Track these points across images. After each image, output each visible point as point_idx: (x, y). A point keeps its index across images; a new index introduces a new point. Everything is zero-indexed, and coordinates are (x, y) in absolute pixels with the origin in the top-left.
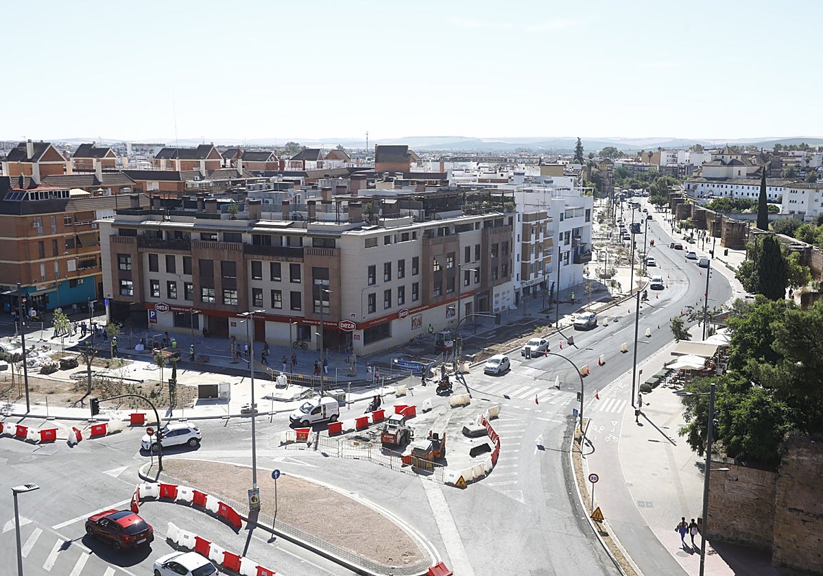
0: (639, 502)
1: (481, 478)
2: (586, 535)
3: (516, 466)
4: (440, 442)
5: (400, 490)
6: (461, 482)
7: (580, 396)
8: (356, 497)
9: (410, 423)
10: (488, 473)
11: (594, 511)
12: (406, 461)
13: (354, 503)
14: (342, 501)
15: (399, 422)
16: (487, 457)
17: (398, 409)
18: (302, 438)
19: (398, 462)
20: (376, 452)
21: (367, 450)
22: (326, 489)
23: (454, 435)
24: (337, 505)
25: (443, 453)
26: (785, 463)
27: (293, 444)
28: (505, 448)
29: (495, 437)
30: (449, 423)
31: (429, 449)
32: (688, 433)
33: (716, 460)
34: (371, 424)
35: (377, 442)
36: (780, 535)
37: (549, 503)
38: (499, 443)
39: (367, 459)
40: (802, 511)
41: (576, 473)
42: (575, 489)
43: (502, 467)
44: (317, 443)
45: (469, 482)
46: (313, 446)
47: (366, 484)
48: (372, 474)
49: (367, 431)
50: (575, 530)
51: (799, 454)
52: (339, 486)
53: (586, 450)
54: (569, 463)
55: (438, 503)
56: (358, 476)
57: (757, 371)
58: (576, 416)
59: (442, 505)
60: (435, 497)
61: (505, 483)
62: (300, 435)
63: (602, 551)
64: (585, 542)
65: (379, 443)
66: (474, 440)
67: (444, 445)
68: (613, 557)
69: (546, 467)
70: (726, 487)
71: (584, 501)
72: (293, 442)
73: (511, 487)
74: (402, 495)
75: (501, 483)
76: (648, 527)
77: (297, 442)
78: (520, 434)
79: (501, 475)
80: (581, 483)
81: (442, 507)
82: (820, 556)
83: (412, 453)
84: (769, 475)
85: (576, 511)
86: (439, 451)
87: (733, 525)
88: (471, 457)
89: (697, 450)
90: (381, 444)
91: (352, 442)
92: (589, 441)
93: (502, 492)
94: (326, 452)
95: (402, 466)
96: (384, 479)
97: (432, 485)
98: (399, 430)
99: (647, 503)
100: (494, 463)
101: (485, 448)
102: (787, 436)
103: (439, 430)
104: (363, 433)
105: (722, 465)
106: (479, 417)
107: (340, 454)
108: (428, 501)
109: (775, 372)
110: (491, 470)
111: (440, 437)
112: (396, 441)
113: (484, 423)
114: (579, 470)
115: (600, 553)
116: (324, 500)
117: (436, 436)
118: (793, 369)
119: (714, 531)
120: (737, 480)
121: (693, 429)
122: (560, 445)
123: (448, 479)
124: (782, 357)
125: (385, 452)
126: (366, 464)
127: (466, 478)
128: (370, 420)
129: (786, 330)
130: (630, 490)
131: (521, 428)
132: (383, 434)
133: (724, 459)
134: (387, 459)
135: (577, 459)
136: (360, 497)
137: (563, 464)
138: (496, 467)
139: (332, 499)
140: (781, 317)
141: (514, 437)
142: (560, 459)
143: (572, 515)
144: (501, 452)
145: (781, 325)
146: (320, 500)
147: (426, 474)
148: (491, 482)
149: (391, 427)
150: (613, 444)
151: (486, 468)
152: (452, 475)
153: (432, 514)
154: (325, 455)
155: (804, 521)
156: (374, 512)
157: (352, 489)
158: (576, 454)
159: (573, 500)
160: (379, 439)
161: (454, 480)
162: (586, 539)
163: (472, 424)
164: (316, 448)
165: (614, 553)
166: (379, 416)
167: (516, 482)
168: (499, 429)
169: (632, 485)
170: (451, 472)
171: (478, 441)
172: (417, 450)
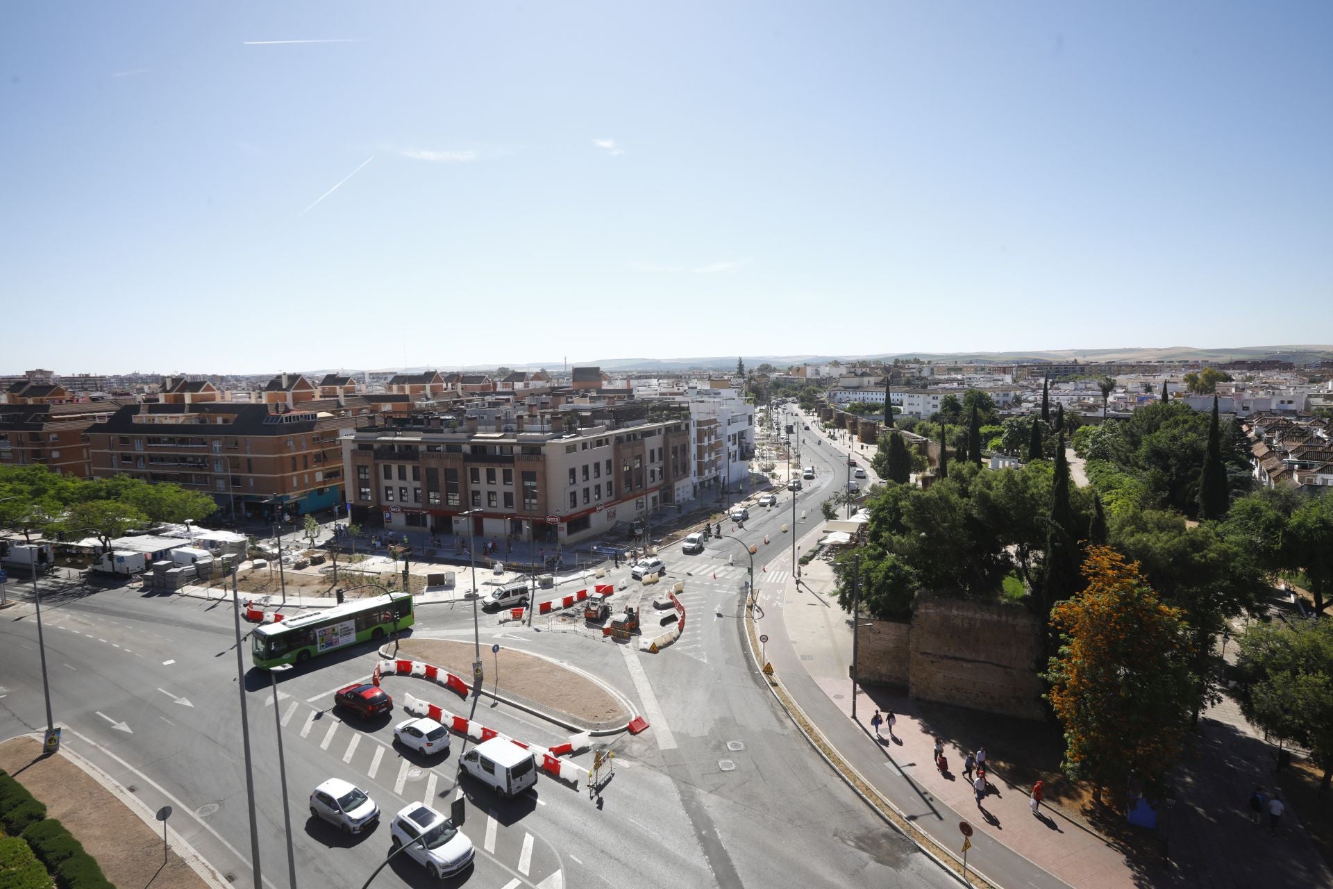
0: (802, 656)
1: (670, 643)
2: (760, 687)
3: (699, 632)
5: (602, 657)
6: (654, 648)
7: (750, 571)
8: (565, 665)
9: (609, 600)
10: (676, 639)
11: (765, 666)
12: (607, 632)
13: (564, 670)
14: (554, 669)
15: (600, 599)
16: (674, 626)
17: (598, 589)
19: (600, 633)
20: (581, 626)
21: (573, 624)
22: (539, 659)
23: (646, 608)
24: (549, 673)
25: (638, 624)
26: (916, 616)
28: (690, 617)
29: (681, 608)
30: (642, 599)
31: (626, 621)
32: (839, 596)
33: (861, 618)
34: (575, 602)
35: (581, 618)
36: (914, 675)
37: (728, 662)
38: (684, 614)
39: (573, 632)
40: (930, 654)
41: (749, 635)
42: (749, 648)
43: (688, 633)
44: (530, 621)
45: (661, 648)
46: (527, 623)
47: (573, 653)
48: (578, 645)
49: (573, 608)
50: (751, 683)
51: (927, 608)
52: (551, 656)
53: (756, 615)
54: (743, 627)
55: (634, 666)
56: (566, 647)
57: (891, 542)
58: (747, 587)
59: (638, 669)
60: (632, 662)
61: (691, 647)
63: (773, 699)
64: (759, 693)
65: (583, 618)
66: (664, 611)
68: (783, 704)
69: (724, 631)
70: (871, 639)
71: (756, 658)
72: (509, 620)
73: (696, 650)
74: (605, 661)
75: (687, 647)
76: (810, 677)
78: (702, 605)
79: (687, 640)
80: (753, 643)
82: (945, 689)
83: (612, 625)
84: (904, 627)
85: (751, 667)
87: (878, 670)
88: (661, 627)
89: (846, 609)
90: (585, 619)
91: (560, 618)
92: (759, 608)
93: (689, 654)
94: (538, 628)
95: (604, 637)
96: (588, 648)
97: (629, 651)
98: (600, 607)
99: (810, 654)
100: (681, 630)
101: (672, 618)
102: (916, 593)
103: (633, 604)
104: (570, 611)
105: (867, 621)
106: (666, 592)
107: (550, 629)
108: (626, 666)
109: (905, 542)
110: (678, 637)
111: (635, 611)
112: (597, 616)
113: (671, 597)
114: (752, 632)
115: (772, 701)
116: (538, 669)
117: (631, 610)
118: (918, 539)
119: (862, 676)
120: (879, 632)
121: (843, 592)
122: (735, 612)
123: (643, 646)
124: (910, 530)
125: (588, 626)
126: (573, 636)
127: (657, 645)
128: (575, 599)
129: (912, 508)
130: (794, 646)
131: (702, 600)
132: (586, 611)
133: (869, 616)
134: (590, 632)
135: (750, 624)
136: (569, 665)
137: (739, 628)
138: (683, 634)
139: (544, 667)
140: (907, 498)
141: (696, 608)
142: (736, 624)
143: (747, 671)
144: (686, 621)
145: (907, 504)
146: (535, 669)
147: (624, 643)
148: (679, 646)
149: (592, 604)
150: (779, 609)
151: (675, 635)
152: (646, 643)
153: (630, 676)
154: (538, 630)
155: (932, 662)
156: (580, 677)
157: (561, 658)
158: (749, 619)
159: (748, 657)
160: (583, 615)
161: (648, 647)
162: (760, 690)
163: (661, 598)
164: (529, 625)
165: (783, 701)
166: (582, 595)
167: (699, 646)
168: (683, 602)
169: (795, 642)
170: (645, 640)
171: (667, 613)
172: (615, 623)
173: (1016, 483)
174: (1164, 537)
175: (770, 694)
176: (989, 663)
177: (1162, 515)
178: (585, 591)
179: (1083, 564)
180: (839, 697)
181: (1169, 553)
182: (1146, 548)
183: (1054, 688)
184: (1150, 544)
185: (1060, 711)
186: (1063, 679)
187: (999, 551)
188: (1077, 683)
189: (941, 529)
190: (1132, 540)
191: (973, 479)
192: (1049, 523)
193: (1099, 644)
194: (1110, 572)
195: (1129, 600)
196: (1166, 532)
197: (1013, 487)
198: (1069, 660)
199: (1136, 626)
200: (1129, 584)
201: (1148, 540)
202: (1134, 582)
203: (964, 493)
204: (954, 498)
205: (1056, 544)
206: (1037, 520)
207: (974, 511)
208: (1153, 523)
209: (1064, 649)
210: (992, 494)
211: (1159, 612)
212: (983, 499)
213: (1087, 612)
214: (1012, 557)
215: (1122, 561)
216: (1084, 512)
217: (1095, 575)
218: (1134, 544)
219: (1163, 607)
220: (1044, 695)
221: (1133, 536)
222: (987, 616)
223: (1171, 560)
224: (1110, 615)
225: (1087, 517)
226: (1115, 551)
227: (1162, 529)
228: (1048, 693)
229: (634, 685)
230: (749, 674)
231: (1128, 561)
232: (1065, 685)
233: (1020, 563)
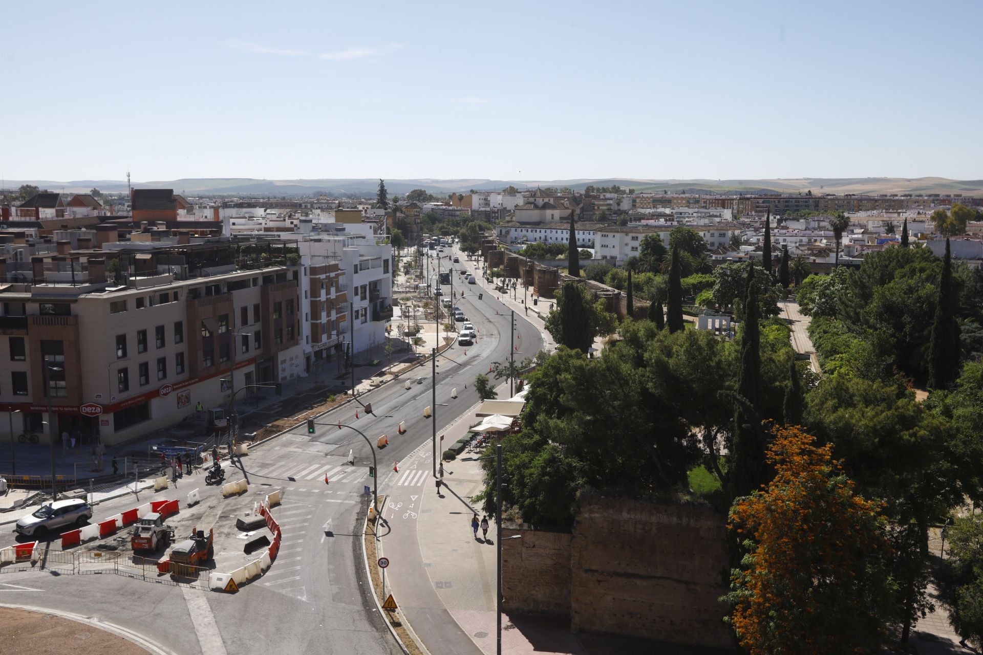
0: (437, 583)
1: (256, 577)
2: (377, 629)
3: (299, 558)
4: (206, 540)
5: (153, 605)
6: (231, 586)
7: (373, 471)
8: (95, 622)
9: (171, 522)
10: (264, 571)
11: (386, 599)
12: (164, 569)
13: (91, 630)
14: (74, 629)
15: (155, 522)
16: (265, 552)
17: (155, 507)
18: (23, 555)
19: (152, 571)
20: (125, 563)
21: (112, 561)
22: (53, 617)
23: (226, 530)
24: (66, 636)
25: (211, 552)
26: (578, 522)
27: (11, 566)
28: (288, 539)
29: (275, 527)
30: (221, 517)
31: (192, 551)
32: (483, 501)
33: (511, 528)
34: (120, 528)
35: (127, 550)
36: (577, 600)
37: (336, 598)
38: (279, 535)
39: (112, 572)
40: (596, 571)
41: (368, 558)
42: (367, 578)
43: (282, 562)
44: (44, 561)
45: (242, 585)
46: (38, 564)
47: (109, 603)
48: (119, 590)
49: (115, 537)
50: (365, 625)
51: (591, 512)
52: (73, 610)
53: (380, 531)
54: (361, 548)
55: (201, 614)
56: (99, 595)
57: (548, 427)
58: (368, 494)
59: (206, 617)
60: (198, 608)
61: (285, 580)
62: (21, 553)
63: (393, 644)
64: (375, 637)
65: (129, 550)
66: (251, 533)
67: (211, 543)
68: (406, 649)
69: (334, 556)
70: (523, 555)
71: (375, 589)
72: (9, 563)
73: (293, 584)
74: (157, 611)
75: (280, 581)
76: (446, 610)
77: (17, 562)
78: (305, 521)
79: (282, 571)
80: (373, 569)
81: (206, 619)
82: (615, 615)
83: (171, 558)
84: (565, 537)
85: (367, 602)
86: (205, 552)
87: (533, 595)
88: (245, 555)
89: (493, 518)
90: (132, 552)
91: (93, 553)
92: (385, 521)
93: (281, 591)
94: (57, 570)
95: (159, 576)
96: (134, 593)
97: (194, 593)
98: (155, 532)
99: (446, 583)
100: (273, 557)
101: (262, 542)
102: (578, 494)
103: (204, 527)
104: (110, 541)
105: (516, 532)
106: (256, 505)
107: (76, 570)
108: (189, 615)
109: (564, 427)
110: (269, 567)
111: (206, 535)
112: (150, 546)
113: (263, 512)
114: (371, 555)
115: (391, 647)
116: (49, 632)
117: (201, 534)
118: (581, 422)
119: (514, 605)
120: (534, 546)
121: (488, 495)
122: (351, 528)
123: (215, 584)
124: (571, 411)
125: (136, 561)
126: (112, 577)
127: (237, 580)
128: (119, 523)
129: (574, 382)
130: (428, 571)
131: (307, 514)
132: (133, 540)
133: (520, 525)
134: (138, 569)
135: (370, 543)
136: (100, 621)
137: (354, 550)
138: (276, 563)
139: (60, 629)
140: (567, 370)
141: (298, 525)
142: (350, 545)
143: (361, 608)
144: (282, 544)
145: (569, 377)
146: (44, 633)
147: (188, 582)
148: (268, 581)
149: (144, 529)
150: (411, 521)
151: (263, 566)
152: (220, 579)
153: (192, 629)
154: (55, 574)
155: (599, 581)
156: (116, 637)
157: (89, 612)
158: (369, 537)
159: (363, 590)
160: (129, 545)
161: (223, 584)
162: (377, 634)
163: (248, 515)
164: (43, 567)
165: (407, 646)
166: (131, 517)
167: (298, 578)
168: (279, 518)
169: (430, 565)
170: (219, 577)
171: (254, 535)
172: (176, 554)
173: (700, 348)
174: (870, 412)
175: (389, 637)
176: (668, 578)
177: (869, 386)
178: (136, 510)
179: (767, 449)
180: (481, 635)
181: (875, 431)
182: (848, 427)
183: (737, 607)
184: (854, 421)
185: (743, 637)
186: (746, 597)
187: (684, 435)
188: (761, 600)
189: (610, 409)
190: (832, 417)
191: (649, 343)
192: (735, 398)
193: (784, 549)
194: (797, 459)
195: (819, 492)
196: (872, 406)
197: (697, 354)
198: (753, 572)
199: (829, 524)
200: (821, 472)
201: (852, 417)
202: (826, 469)
203: (639, 362)
204: (626, 368)
205: (744, 426)
206: (721, 395)
207: (650, 385)
208: (860, 395)
209: (747, 559)
210: (671, 362)
211: (854, 505)
212: (662, 369)
213: (768, 509)
214: (700, 441)
215: (813, 443)
216: (777, 383)
217: (783, 462)
218: (835, 423)
219: (860, 500)
220: (726, 618)
221: (834, 412)
222: (664, 519)
223: (877, 440)
224: (795, 512)
225: (782, 389)
226: (806, 431)
227: (867, 402)
228: (731, 615)
229: (198, 641)
230: (363, 613)
231: (819, 444)
232: (749, 603)
233: (708, 450)
